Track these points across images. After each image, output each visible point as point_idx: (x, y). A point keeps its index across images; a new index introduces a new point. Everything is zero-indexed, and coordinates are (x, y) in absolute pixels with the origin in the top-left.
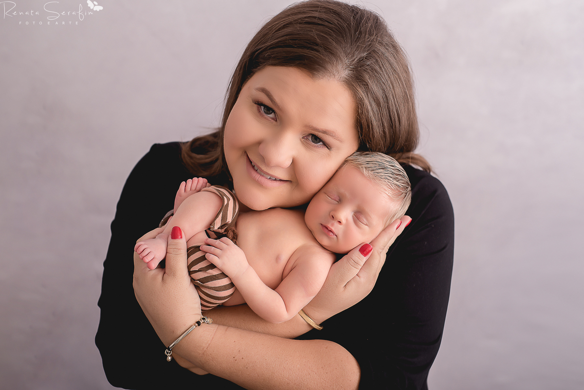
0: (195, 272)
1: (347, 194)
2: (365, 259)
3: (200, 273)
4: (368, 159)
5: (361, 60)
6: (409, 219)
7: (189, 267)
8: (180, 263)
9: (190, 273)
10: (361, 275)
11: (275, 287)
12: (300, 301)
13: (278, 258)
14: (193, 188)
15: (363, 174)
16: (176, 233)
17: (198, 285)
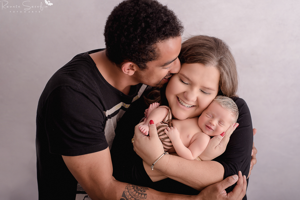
0: (161, 135)
1: (216, 114)
2: (222, 138)
3: (162, 136)
4: (223, 100)
5: (221, 59)
6: (238, 124)
7: (158, 134)
8: (155, 132)
9: (159, 136)
10: (221, 144)
11: (188, 147)
12: (198, 153)
13: (188, 136)
14: (155, 107)
15: (221, 106)
16: (151, 122)
17: (162, 141)
